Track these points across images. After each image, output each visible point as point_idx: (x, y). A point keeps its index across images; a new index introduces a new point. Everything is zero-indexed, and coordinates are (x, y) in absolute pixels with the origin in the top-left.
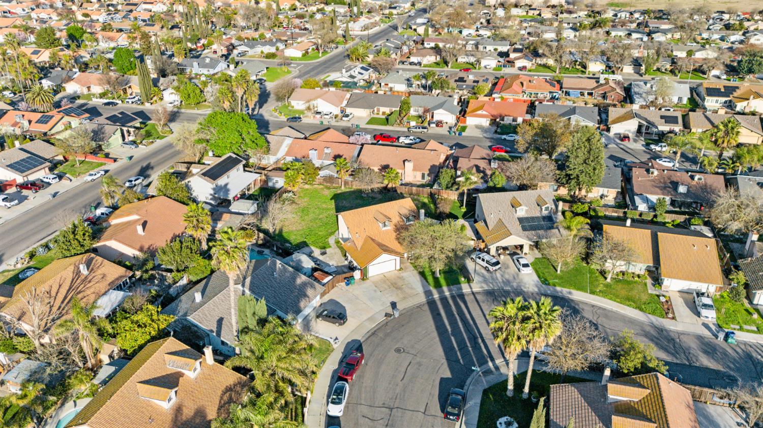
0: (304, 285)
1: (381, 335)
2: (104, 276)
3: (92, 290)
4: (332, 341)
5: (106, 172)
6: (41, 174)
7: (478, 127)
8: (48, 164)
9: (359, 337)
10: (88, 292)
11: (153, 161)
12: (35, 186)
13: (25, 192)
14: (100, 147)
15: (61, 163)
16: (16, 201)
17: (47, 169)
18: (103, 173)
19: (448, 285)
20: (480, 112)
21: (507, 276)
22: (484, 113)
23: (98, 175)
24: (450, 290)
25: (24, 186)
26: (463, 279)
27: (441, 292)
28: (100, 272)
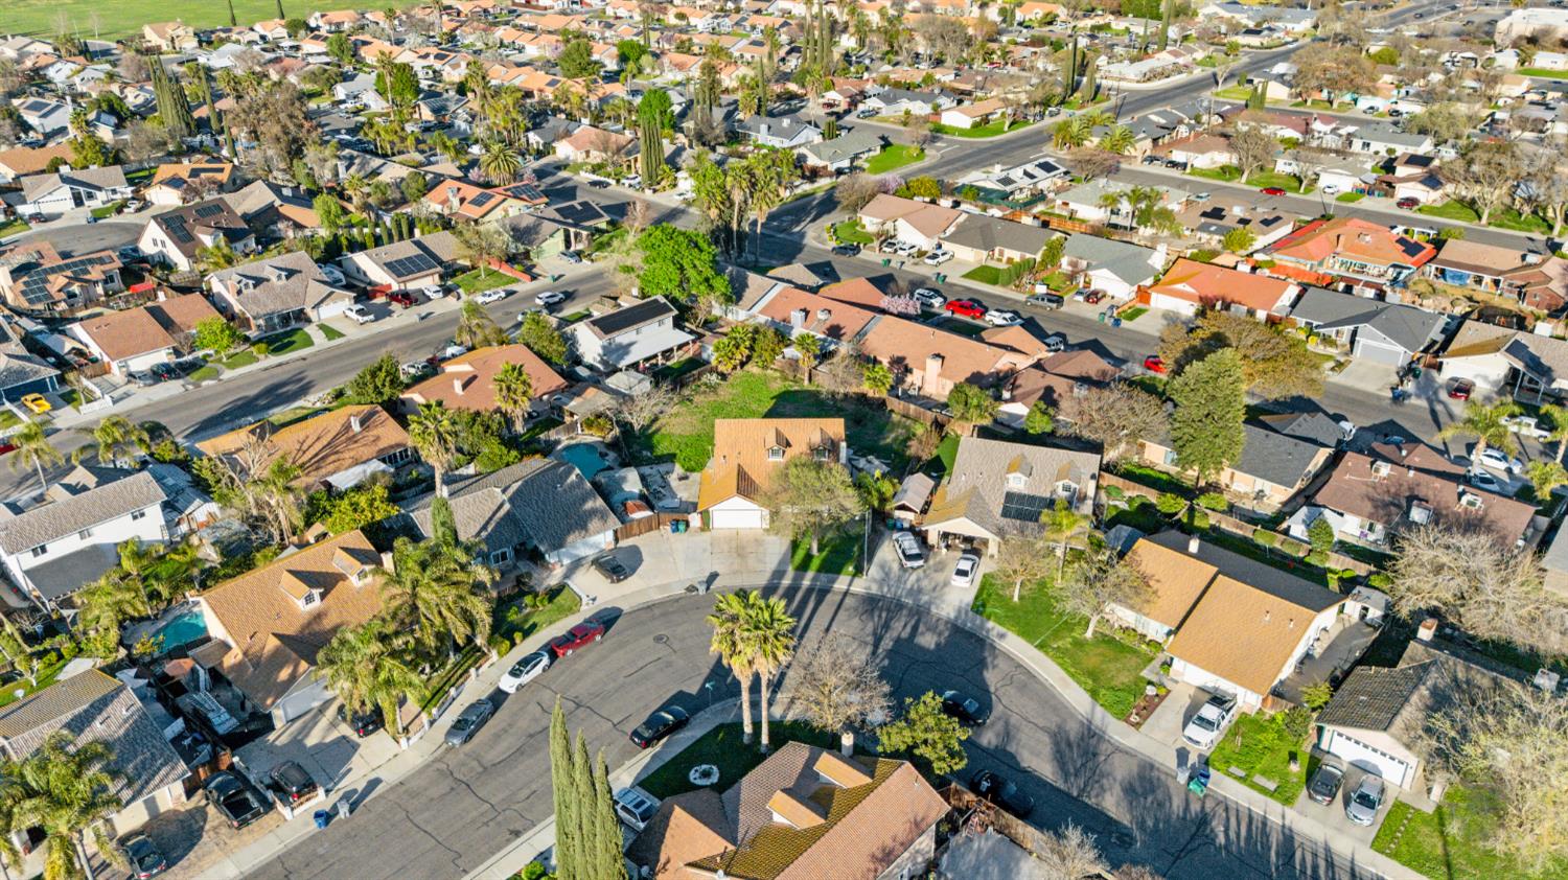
0: (593, 512)
1: (657, 612)
2: (378, 438)
3: (352, 454)
4: (585, 600)
5: (510, 293)
6: (428, 283)
7: (1171, 318)
8: (439, 269)
9: (625, 607)
10: (346, 455)
11: (582, 288)
12: (407, 298)
13: (395, 306)
14: (527, 254)
15: (464, 270)
16: (372, 317)
17: (437, 277)
18: (503, 294)
19: (819, 570)
20: (1180, 287)
21: (925, 583)
22: (1188, 289)
23: (495, 297)
24: (814, 579)
25: (394, 297)
26: (851, 569)
27: (798, 579)
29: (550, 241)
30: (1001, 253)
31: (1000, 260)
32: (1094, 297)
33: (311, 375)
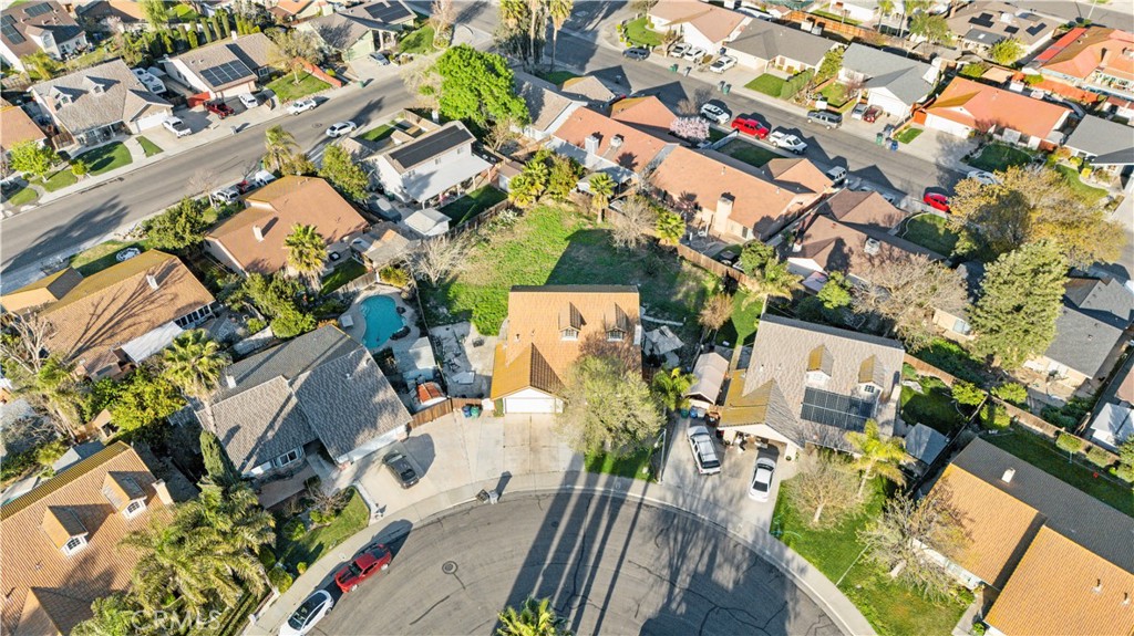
0: (384, 405)
1: (447, 527)
2: (176, 296)
4: (374, 509)
7: (943, 138)
11: (387, 96)
12: (222, 108)
13: (213, 116)
14: (338, 57)
16: (188, 130)
17: (252, 84)
18: (314, 104)
19: (613, 472)
20: (956, 109)
21: (721, 492)
22: (968, 114)
23: (306, 107)
24: (608, 484)
25: (210, 106)
26: (645, 470)
27: (591, 483)
28: (172, 289)
29: (360, 43)
30: (782, 62)
31: (780, 68)
32: (871, 114)
33: (125, 200)
